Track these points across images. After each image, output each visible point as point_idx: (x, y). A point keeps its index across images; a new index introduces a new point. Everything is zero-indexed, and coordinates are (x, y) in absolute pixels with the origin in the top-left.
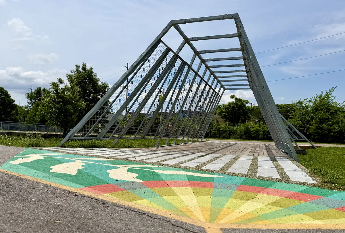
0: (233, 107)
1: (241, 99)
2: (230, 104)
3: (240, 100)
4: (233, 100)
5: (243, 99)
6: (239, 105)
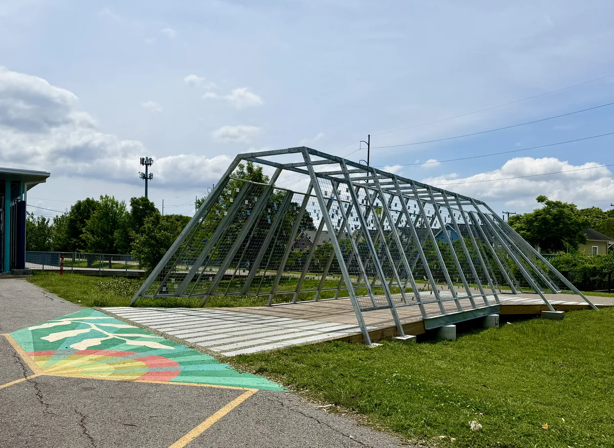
0: (544, 219)
1: (560, 203)
2: (538, 214)
3: (557, 204)
4: (541, 206)
5: (563, 202)
6: (556, 215)
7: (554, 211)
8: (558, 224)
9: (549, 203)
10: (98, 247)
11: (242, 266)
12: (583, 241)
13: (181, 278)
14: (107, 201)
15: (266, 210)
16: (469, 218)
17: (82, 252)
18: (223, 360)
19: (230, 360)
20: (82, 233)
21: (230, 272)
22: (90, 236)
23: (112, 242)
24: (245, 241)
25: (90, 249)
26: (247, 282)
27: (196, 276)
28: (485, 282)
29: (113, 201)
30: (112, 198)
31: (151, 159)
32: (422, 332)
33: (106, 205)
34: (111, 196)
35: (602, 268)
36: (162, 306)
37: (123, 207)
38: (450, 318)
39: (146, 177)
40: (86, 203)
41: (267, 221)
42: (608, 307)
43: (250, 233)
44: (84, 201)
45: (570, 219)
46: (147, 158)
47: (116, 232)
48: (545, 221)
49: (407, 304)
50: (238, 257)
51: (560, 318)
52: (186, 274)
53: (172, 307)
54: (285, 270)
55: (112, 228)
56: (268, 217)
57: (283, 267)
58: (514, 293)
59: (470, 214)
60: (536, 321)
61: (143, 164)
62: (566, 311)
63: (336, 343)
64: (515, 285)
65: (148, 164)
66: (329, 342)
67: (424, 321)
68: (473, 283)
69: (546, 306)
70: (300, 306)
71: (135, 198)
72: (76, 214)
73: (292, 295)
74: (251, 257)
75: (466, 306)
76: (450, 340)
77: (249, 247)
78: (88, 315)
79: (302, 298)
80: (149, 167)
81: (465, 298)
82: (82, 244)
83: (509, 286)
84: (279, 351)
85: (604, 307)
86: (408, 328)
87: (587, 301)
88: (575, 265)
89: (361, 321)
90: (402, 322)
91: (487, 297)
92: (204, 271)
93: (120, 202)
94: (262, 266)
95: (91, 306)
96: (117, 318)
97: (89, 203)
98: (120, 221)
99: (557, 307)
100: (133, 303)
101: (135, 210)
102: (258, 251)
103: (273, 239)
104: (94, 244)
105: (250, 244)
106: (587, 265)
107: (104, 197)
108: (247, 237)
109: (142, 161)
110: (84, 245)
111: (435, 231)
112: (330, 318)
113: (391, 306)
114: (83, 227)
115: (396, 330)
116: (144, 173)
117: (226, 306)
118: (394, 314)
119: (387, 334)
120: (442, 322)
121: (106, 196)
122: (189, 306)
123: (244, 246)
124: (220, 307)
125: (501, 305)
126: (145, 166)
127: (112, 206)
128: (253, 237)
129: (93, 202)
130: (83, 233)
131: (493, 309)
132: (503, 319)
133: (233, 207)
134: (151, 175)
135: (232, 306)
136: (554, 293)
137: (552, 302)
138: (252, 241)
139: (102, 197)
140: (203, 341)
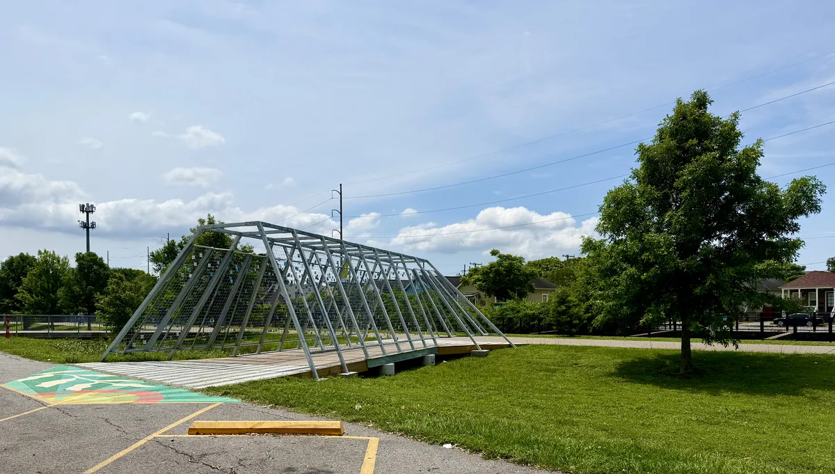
0: (497, 270)
1: (510, 256)
2: (492, 266)
3: (508, 257)
4: (495, 259)
5: (513, 255)
6: (507, 267)
7: (506, 264)
8: (509, 276)
9: (500, 257)
10: (37, 307)
11: (207, 324)
12: (532, 290)
13: (148, 336)
14: (47, 256)
15: (228, 271)
16: (412, 275)
17: (17, 313)
18: (196, 391)
19: (202, 390)
20: (16, 292)
21: (194, 330)
22: (28, 296)
23: (54, 302)
24: (209, 300)
25: (27, 310)
26: (212, 338)
27: (162, 335)
28: (425, 329)
29: (53, 257)
30: (52, 253)
31: (92, 206)
32: (365, 370)
33: (46, 261)
34: (50, 251)
35: (540, 313)
36: (131, 361)
37: (65, 263)
38: (391, 358)
39: (87, 226)
40: (19, 259)
41: (229, 281)
42: (524, 345)
43: (213, 292)
44: (17, 257)
45: (519, 271)
46: (88, 204)
47: (60, 291)
48: (498, 273)
49: (352, 347)
50: (203, 313)
51: (486, 355)
52: (152, 333)
53: (141, 361)
54: (248, 325)
55: (53, 286)
56: (230, 278)
57: (247, 322)
58: (449, 337)
59: (414, 271)
60: (465, 359)
61: (83, 212)
62: (491, 350)
63: (288, 378)
64: (450, 329)
65: (90, 212)
66: (282, 377)
67: (366, 361)
68: (413, 330)
69: (474, 347)
70: (264, 356)
71: (81, 253)
72: (8, 271)
73: (256, 347)
74: (215, 313)
75: (406, 348)
76: (390, 375)
77: (213, 305)
78: (66, 370)
79: (268, 350)
80: (90, 215)
81: (405, 342)
82: (18, 305)
83: (445, 331)
84: (240, 384)
85: (521, 345)
86: (351, 366)
87: (509, 341)
88: (519, 312)
89: (311, 362)
90: (347, 362)
91: (426, 341)
92: (170, 329)
93: (61, 257)
94: (227, 322)
95: (64, 363)
96: (93, 370)
97: (23, 258)
98: (64, 279)
99: (483, 347)
100: (104, 359)
101: (81, 267)
102: (222, 308)
103: (236, 297)
104: (33, 305)
105: (214, 302)
106: (529, 312)
107: (43, 252)
108: (211, 296)
109: (82, 208)
110: (19, 305)
111: (405, 282)
112: (288, 363)
113: (337, 350)
114: (19, 285)
115: (341, 369)
116: (85, 222)
117: (194, 358)
118: (340, 356)
119: (335, 371)
120: (384, 361)
121: (45, 251)
122: (158, 360)
123: (209, 303)
124: (188, 359)
125: (438, 347)
126: (85, 213)
127: (53, 263)
128: (217, 296)
129: (27, 257)
130: (18, 293)
131: (431, 350)
132: (439, 359)
133: (197, 270)
134: (93, 225)
135: (199, 358)
136: (482, 335)
137: (479, 343)
138: (215, 299)
139: (40, 253)
140: (177, 381)
